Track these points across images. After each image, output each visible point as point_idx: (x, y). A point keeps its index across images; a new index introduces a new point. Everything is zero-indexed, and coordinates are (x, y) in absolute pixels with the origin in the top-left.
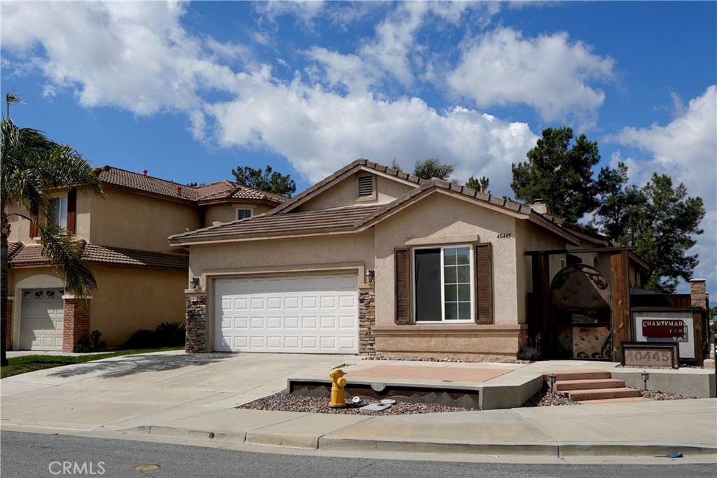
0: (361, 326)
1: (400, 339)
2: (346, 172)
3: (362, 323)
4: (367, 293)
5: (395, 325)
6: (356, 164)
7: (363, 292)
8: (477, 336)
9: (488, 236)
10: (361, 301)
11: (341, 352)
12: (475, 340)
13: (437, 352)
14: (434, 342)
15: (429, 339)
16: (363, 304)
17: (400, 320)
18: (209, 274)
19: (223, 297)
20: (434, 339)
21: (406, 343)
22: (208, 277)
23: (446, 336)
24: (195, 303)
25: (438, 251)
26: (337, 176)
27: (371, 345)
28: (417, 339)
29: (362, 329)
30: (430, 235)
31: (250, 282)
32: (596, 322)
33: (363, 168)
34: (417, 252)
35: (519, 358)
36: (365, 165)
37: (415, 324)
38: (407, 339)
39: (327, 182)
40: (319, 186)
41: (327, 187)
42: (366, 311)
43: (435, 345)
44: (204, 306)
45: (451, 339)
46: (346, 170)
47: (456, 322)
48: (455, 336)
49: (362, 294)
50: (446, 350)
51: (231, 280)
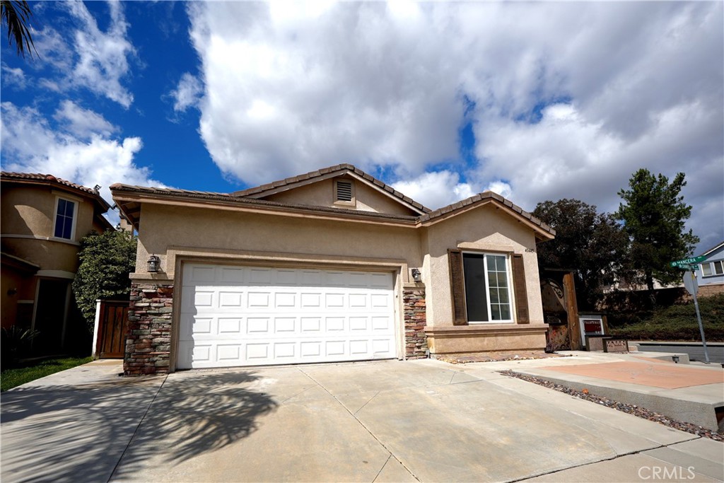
0: (407, 327)
1: (457, 340)
2: (333, 172)
3: (408, 324)
4: (411, 293)
5: (452, 326)
6: (343, 168)
7: (408, 291)
8: (518, 334)
9: (519, 249)
10: (406, 301)
11: (376, 358)
12: (517, 338)
13: (489, 351)
14: (487, 342)
15: (483, 338)
16: (408, 304)
17: (459, 320)
18: (182, 253)
19: (198, 288)
20: (486, 338)
21: (464, 343)
22: (178, 256)
23: (496, 335)
24: (149, 295)
25: (482, 257)
26: (322, 173)
27: (419, 347)
28: (472, 339)
29: (409, 331)
30: (476, 240)
31: (248, 271)
32: (560, 321)
33: (349, 173)
34: (465, 255)
35: (547, 352)
36: (353, 171)
37: (468, 324)
38: (463, 340)
39: (310, 177)
40: (302, 179)
41: (310, 182)
42: (412, 312)
43: (487, 344)
44: (170, 300)
45: (500, 338)
46: (333, 170)
47: (500, 323)
48: (503, 335)
49: (406, 294)
50: (497, 348)
51: (213, 266)
